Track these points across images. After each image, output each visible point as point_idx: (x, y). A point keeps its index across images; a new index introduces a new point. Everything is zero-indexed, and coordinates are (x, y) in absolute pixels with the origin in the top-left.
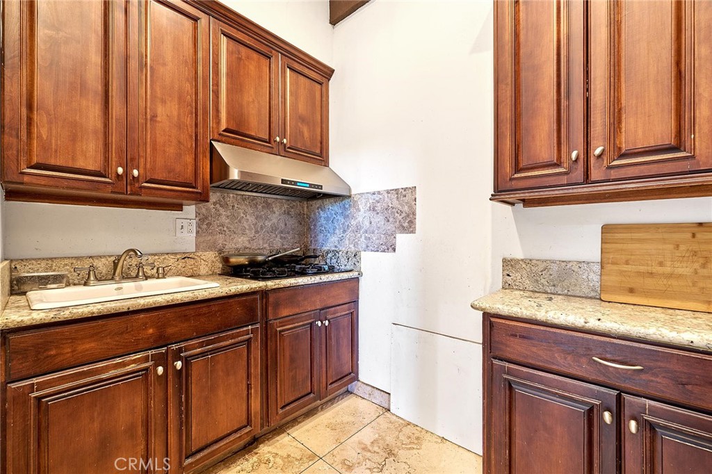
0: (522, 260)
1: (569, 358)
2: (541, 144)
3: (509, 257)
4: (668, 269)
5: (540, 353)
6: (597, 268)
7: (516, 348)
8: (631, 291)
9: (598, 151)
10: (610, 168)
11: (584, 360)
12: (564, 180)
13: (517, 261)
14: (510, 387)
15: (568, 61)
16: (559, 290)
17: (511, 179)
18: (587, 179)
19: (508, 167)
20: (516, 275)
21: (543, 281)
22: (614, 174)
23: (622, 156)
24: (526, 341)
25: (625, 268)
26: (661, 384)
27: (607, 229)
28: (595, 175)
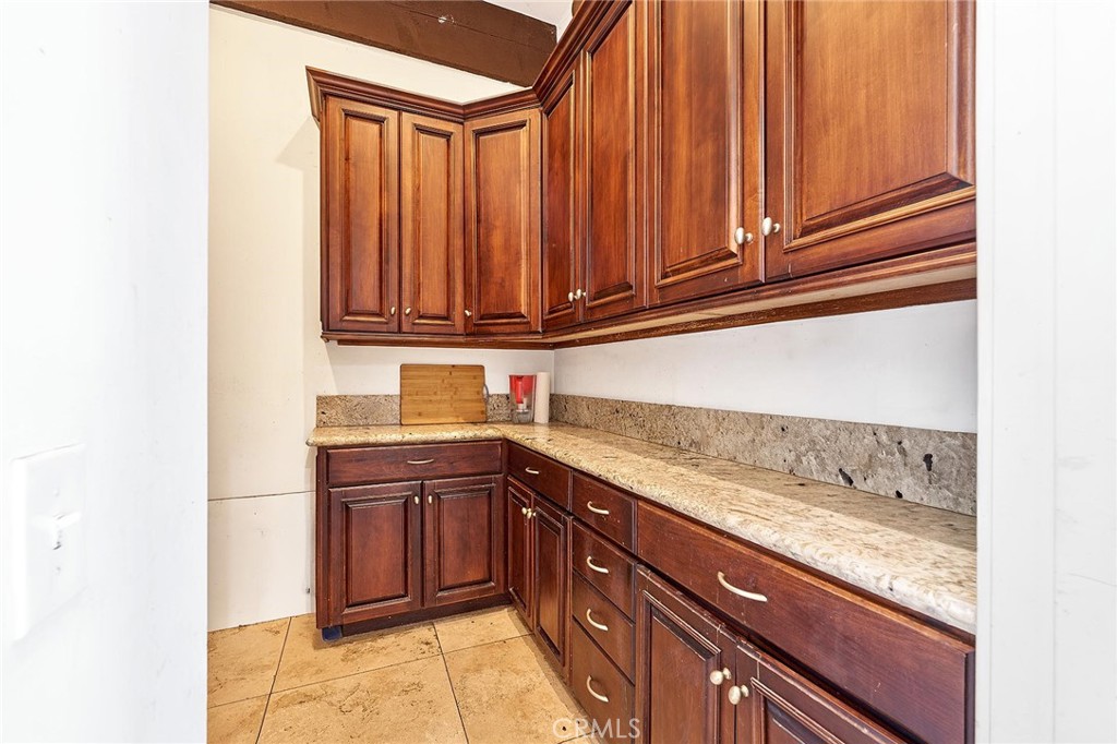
0: (337, 397)
1: (392, 467)
2: (367, 295)
3: (322, 394)
4: (439, 397)
5: (372, 470)
6: (397, 400)
7: (351, 471)
8: (420, 414)
9: (408, 311)
10: (414, 324)
11: (402, 465)
12: (384, 328)
13: (332, 398)
14: (347, 507)
15: (388, 234)
16: (370, 421)
17: (341, 320)
18: (400, 331)
19: (337, 308)
20: (331, 412)
21: (357, 415)
22: (416, 329)
23: (421, 317)
24: (361, 463)
25: (415, 398)
26: (444, 468)
27: (404, 368)
28: (405, 329)
